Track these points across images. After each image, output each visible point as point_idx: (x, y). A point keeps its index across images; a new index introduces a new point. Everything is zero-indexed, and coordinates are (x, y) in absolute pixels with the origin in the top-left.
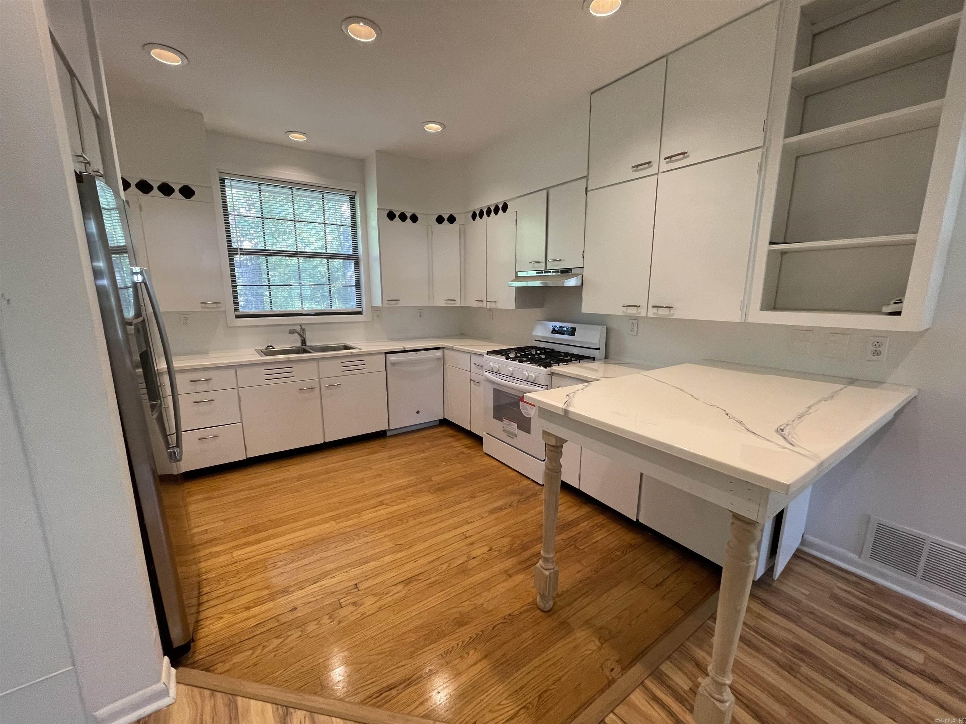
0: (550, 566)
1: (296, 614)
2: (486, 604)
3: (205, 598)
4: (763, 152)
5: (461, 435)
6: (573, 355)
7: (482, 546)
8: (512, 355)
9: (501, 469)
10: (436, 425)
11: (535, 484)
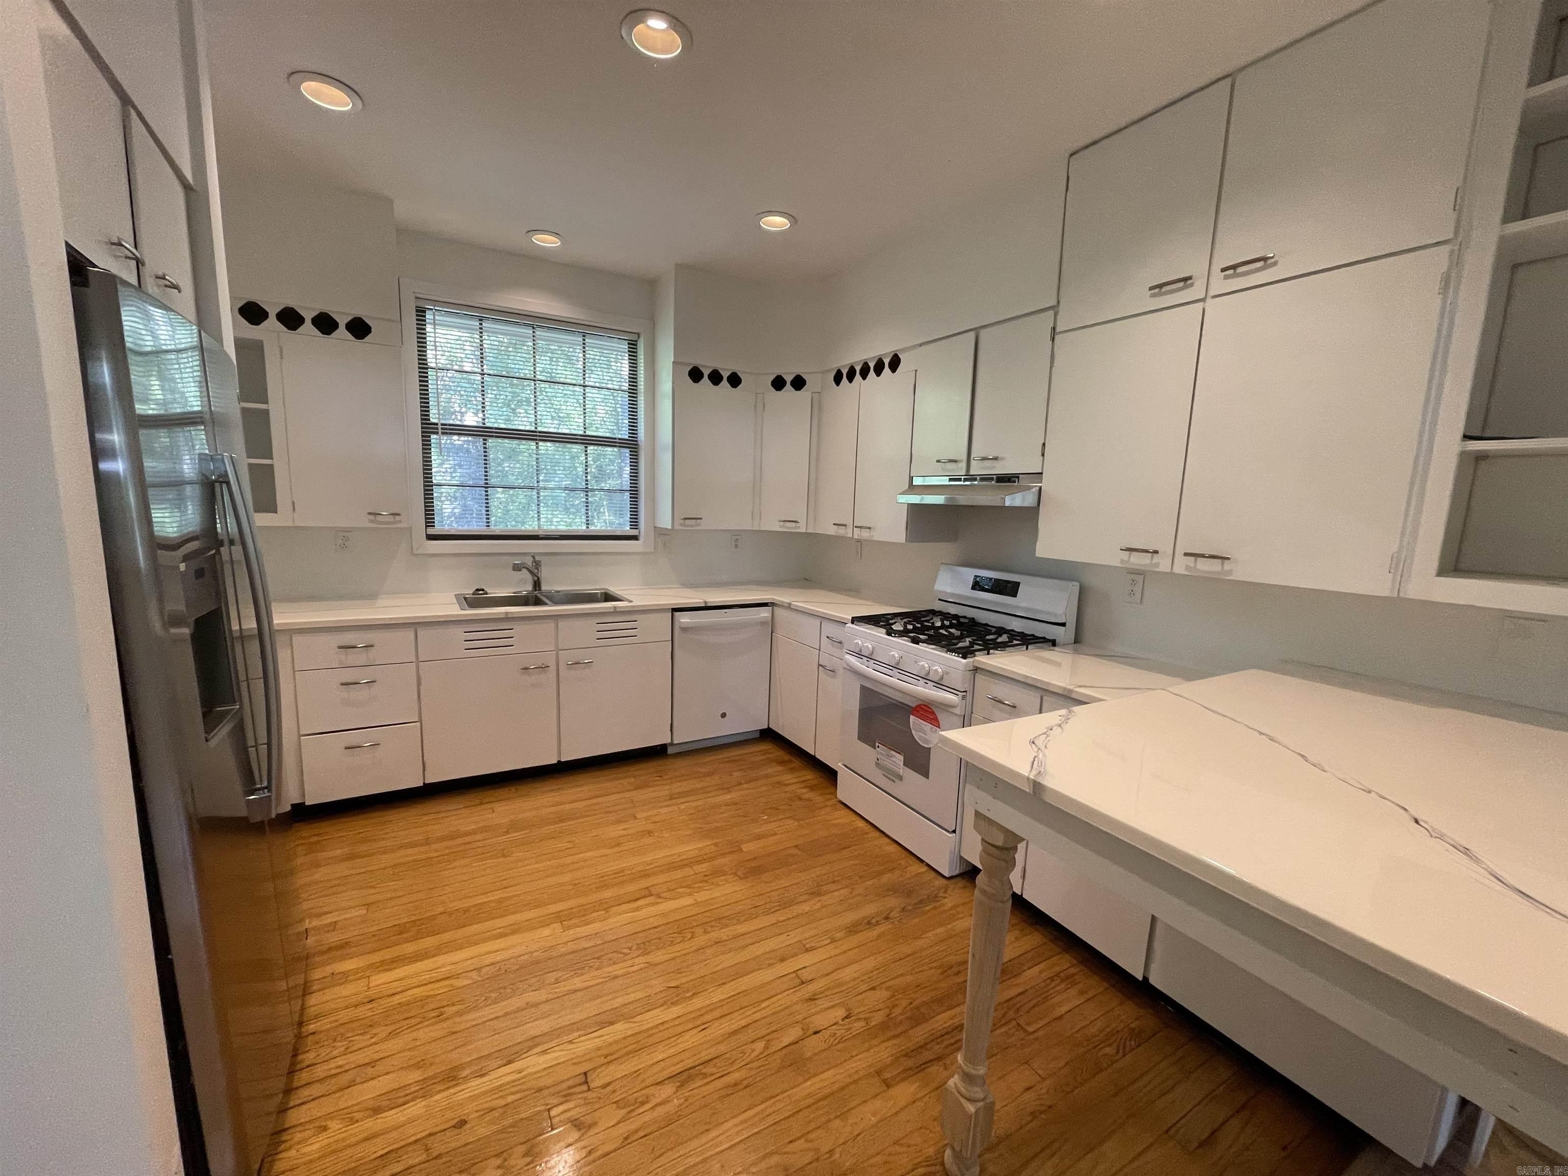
0: (978, 1092)
1: (467, 1136)
2: (838, 1150)
3: (304, 1076)
4: (1452, 251)
5: (797, 763)
6: (1013, 634)
7: (832, 1007)
8: (898, 627)
9: (870, 835)
10: (754, 739)
11: (933, 874)
